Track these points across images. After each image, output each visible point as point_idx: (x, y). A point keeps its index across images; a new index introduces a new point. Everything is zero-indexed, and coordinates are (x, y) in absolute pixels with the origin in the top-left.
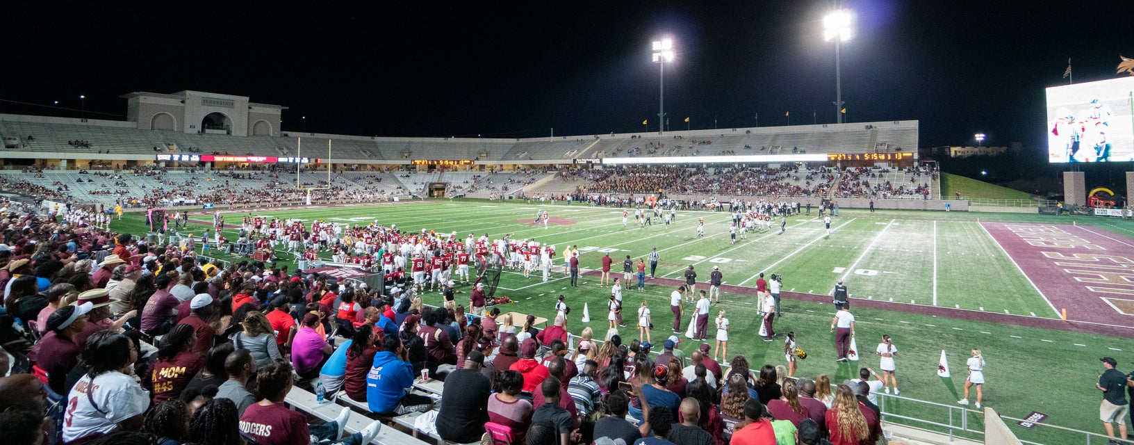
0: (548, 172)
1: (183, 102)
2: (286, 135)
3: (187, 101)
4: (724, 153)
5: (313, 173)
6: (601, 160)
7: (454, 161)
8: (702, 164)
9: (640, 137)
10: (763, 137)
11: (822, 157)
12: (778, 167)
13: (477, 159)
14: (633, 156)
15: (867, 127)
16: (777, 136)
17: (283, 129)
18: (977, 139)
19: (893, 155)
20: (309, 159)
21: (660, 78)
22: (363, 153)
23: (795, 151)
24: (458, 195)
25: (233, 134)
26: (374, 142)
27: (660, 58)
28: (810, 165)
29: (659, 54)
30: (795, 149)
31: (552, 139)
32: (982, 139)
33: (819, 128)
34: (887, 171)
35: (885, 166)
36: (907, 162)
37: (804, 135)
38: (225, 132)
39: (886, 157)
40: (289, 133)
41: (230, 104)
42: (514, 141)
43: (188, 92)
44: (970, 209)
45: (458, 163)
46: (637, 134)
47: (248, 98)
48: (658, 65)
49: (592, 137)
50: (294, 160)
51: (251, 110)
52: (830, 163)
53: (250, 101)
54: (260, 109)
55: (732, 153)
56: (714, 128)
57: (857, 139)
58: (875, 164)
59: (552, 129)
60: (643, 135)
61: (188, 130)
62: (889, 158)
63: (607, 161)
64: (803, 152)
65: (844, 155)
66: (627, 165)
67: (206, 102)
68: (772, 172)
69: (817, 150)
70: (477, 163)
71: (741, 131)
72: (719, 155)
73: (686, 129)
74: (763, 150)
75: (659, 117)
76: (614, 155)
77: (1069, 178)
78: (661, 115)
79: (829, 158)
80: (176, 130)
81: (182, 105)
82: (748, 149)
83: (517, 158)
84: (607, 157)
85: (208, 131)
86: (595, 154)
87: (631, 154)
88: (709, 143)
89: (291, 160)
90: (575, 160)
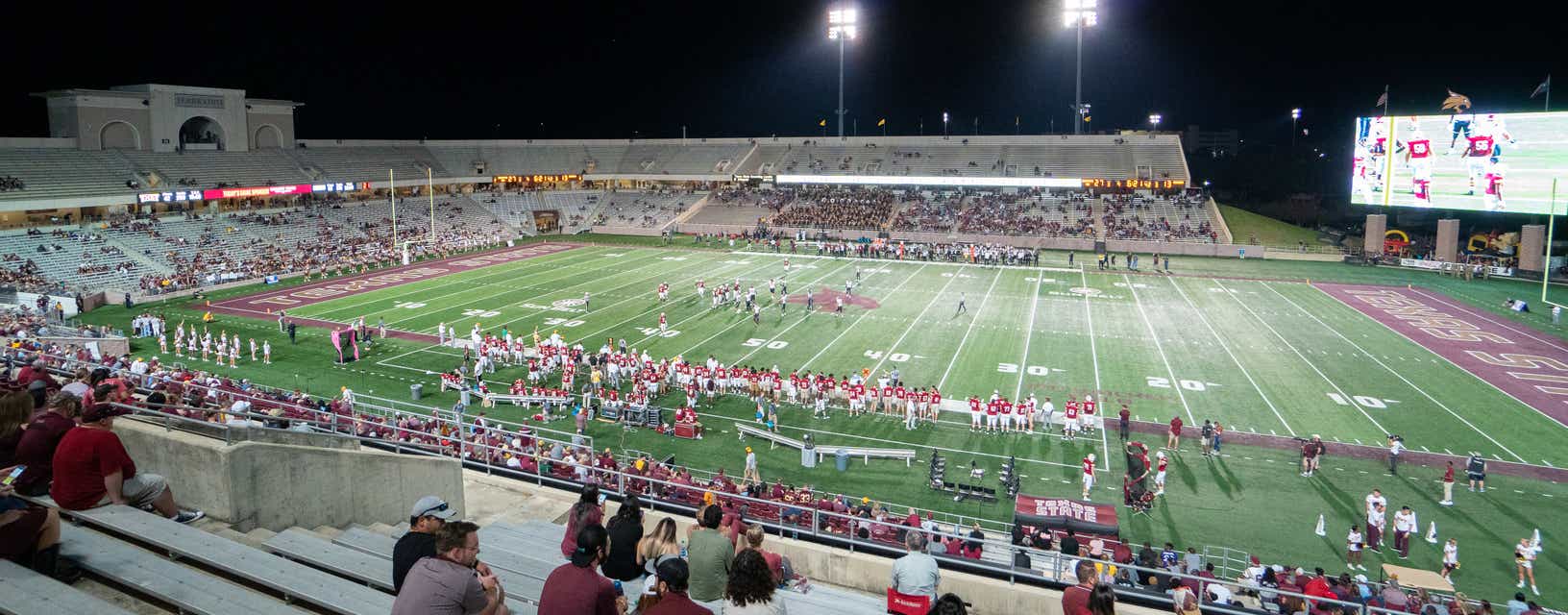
0: (696, 192)
1: (146, 103)
2: (303, 146)
3: (153, 103)
4: (945, 173)
5: (364, 205)
6: (774, 177)
7: (554, 176)
8: (914, 186)
9: (815, 142)
10: (986, 150)
11: (1075, 183)
12: (1014, 193)
13: (584, 172)
14: (819, 173)
15: (1117, 141)
16: (1005, 148)
17: (298, 136)
18: (1153, 121)
19: (1161, 183)
20: (354, 184)
21: (839, 62)
22: (420, 168)
23: (1037, 172)
24: (582, 229)
25: (227, 149)
26: (425, 149)
27: (839, 34)
28: (1057, 192)
29: (839, 29)
30: (1037, 169)
31: (686, 141)
32: (1158, 121)
33: (1057, 140)
34: (1153, 201)
35: (1148, 195)
36: (1176, 190)
37: (1039, 149)
38: (214, 146)
39: (1153, 183)
40: (308, 142)
41: (219, 103)
42: (626, 142)
43: (153, 87)
44: (1266, 256)
45: (560, 179)
46: (812, 139)
47: (243, 92)
48: (837, 43)
49: (745, 141)
50: (335, 187)
51: (250, 111)
52: (1085, 189)
53: (247, 97)
54: (264, 108)
55: (954, 172)
56: (919, 135)
57: (1109, 158)
58: (1136, 192)
59: (684, 128)
60: (819, 140)
61: (159, 148)
62: (1157, 186)
63: (781, 179)
64: (1048, 175)
65: (1102, 181)
66: (809, 185)
67: (181, 101)
68: (1009, 199)
69: (1066, 173)
70: (586, 177)
71: (956, 141)
72: (939, 175)
73: (880, 134)
74: (994, 170)
75: (838, 116)
76: (790, 170)
78: (841, 112)
79: (1084, 184)
80: (140, 148)
81: (145, 107)
82: (973, 167)
83: (642, 171)
84: (780, 173)
85: (189, 146)
86: (761, 169)
87: (813, 169)
88: (918, 155)
89: (330, 187)
90: (734, 177)
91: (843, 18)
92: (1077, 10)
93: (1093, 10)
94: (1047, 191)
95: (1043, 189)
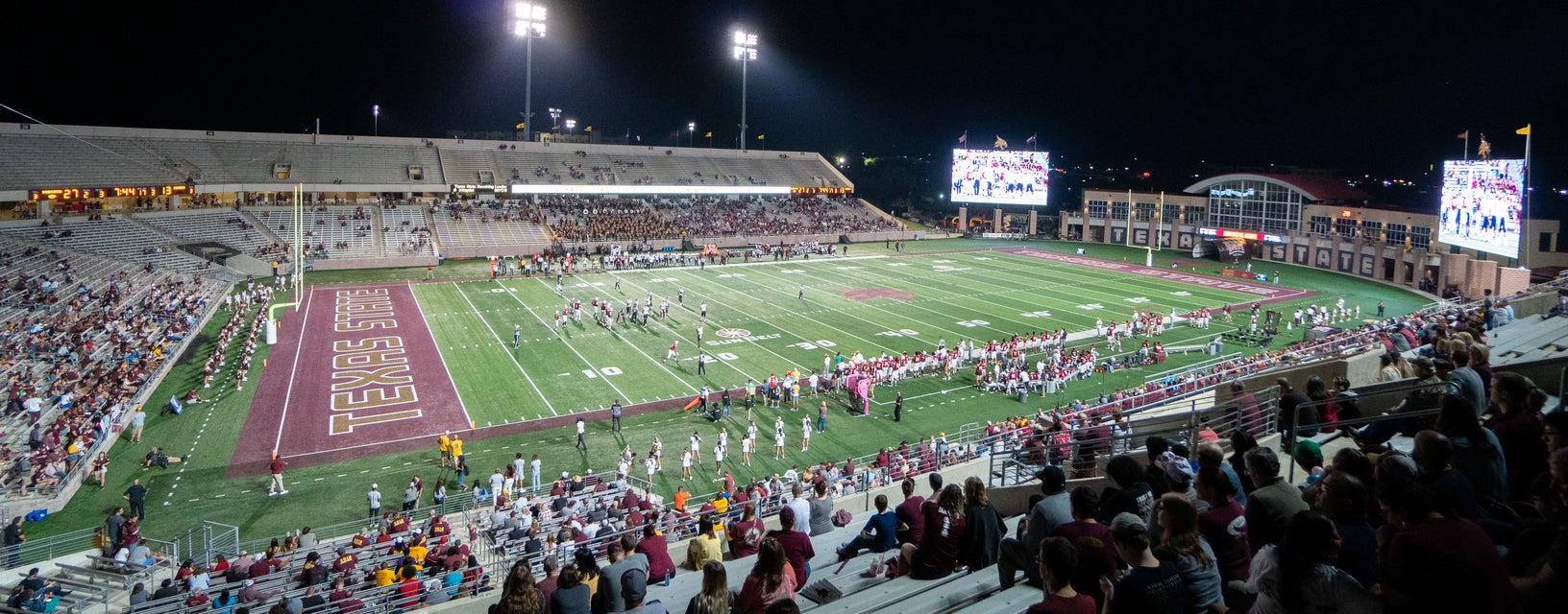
6: (509, 188)
7: (148, 189)
9: (512, 147)
11: (786, 190)
12: (737, 198)
13: (190, 181)
15: (781, 156)
16: (707, 159)
23: (751, 181)
27: (525, 32)
28: (767, 197)
29: (523, 26)
30: (749, 178)
33: (740, 154)
36: (847, 196)
39: (834, 190)
46: (509, 143)
49: (416, 141)
55: (689, 182)
63: (518, 189)
64: (763, 184)
65: (804, 188)
71: (660, 151)
74: (716, 179)
76: (516, 177)
77: (963, 211)
78: (528, 114)
79: (791, 191)
84: (515, 182)
90: (453, 187)
91: (531, 14)
92: (743, 46)
93: (754, 47)
94: (760, 196)
95: (756, 196)
